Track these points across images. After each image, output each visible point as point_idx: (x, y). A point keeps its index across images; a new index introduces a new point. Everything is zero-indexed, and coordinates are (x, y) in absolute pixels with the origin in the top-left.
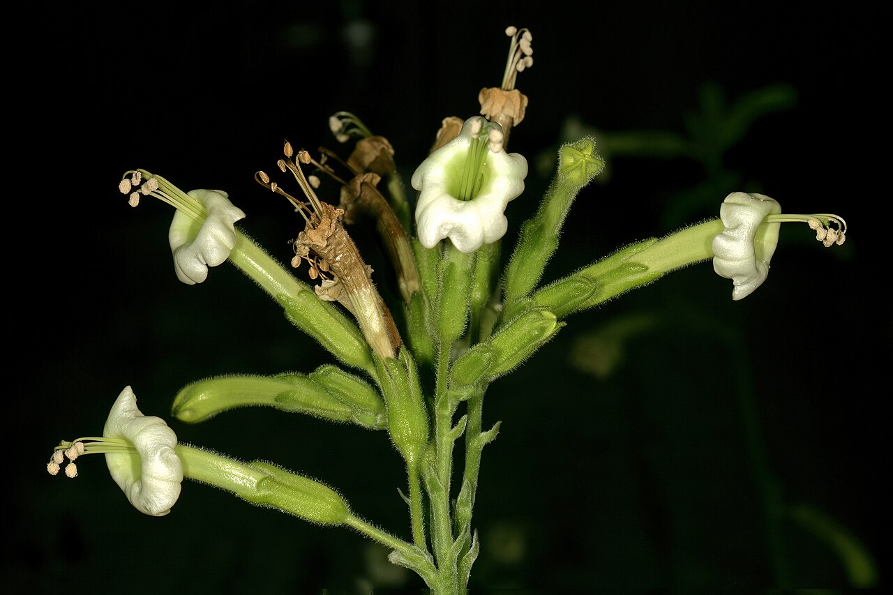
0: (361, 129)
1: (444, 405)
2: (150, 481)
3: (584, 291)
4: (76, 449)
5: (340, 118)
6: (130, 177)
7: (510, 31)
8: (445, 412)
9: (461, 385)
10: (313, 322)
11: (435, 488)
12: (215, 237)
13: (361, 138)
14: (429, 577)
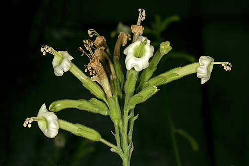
0: (96, 34)
1: (126, 110)
2: (50, 129)
3: (162, 81)
4: (31, 120)
5: (91, 31)
6: (44, 47)
7: (140, 10)
8: (126, 112)
9: (132, 105)
10: (90, 87)
11: (123, 132)
12: (66, 64)
13: (97, 36)
14: (122, 155)
